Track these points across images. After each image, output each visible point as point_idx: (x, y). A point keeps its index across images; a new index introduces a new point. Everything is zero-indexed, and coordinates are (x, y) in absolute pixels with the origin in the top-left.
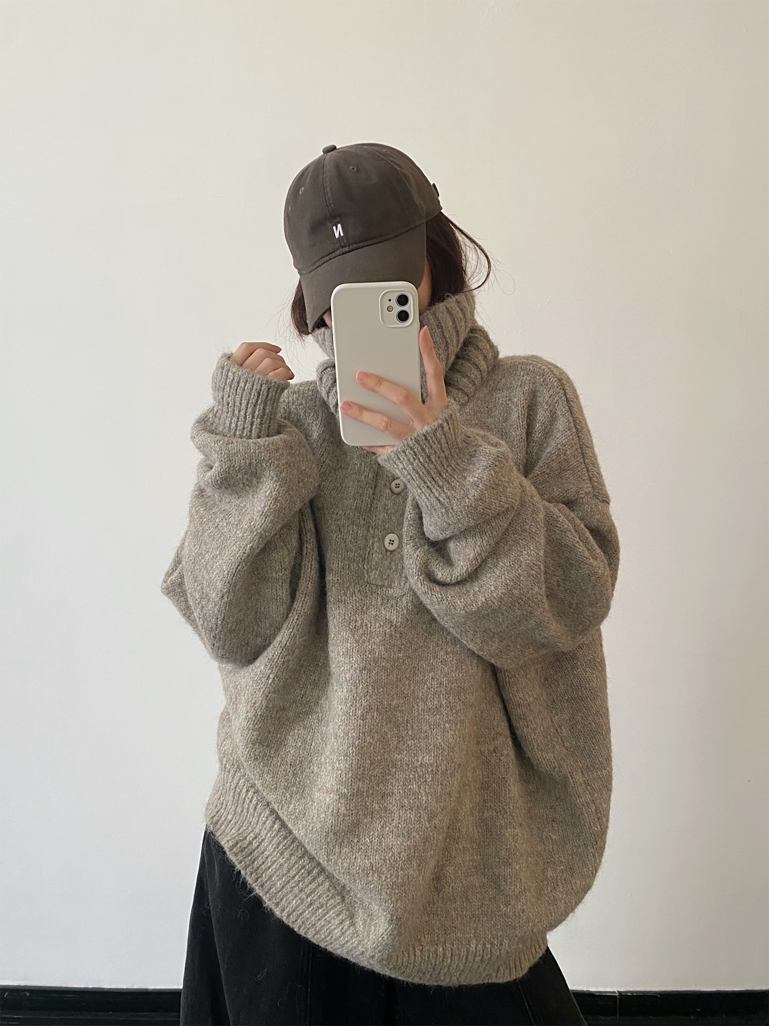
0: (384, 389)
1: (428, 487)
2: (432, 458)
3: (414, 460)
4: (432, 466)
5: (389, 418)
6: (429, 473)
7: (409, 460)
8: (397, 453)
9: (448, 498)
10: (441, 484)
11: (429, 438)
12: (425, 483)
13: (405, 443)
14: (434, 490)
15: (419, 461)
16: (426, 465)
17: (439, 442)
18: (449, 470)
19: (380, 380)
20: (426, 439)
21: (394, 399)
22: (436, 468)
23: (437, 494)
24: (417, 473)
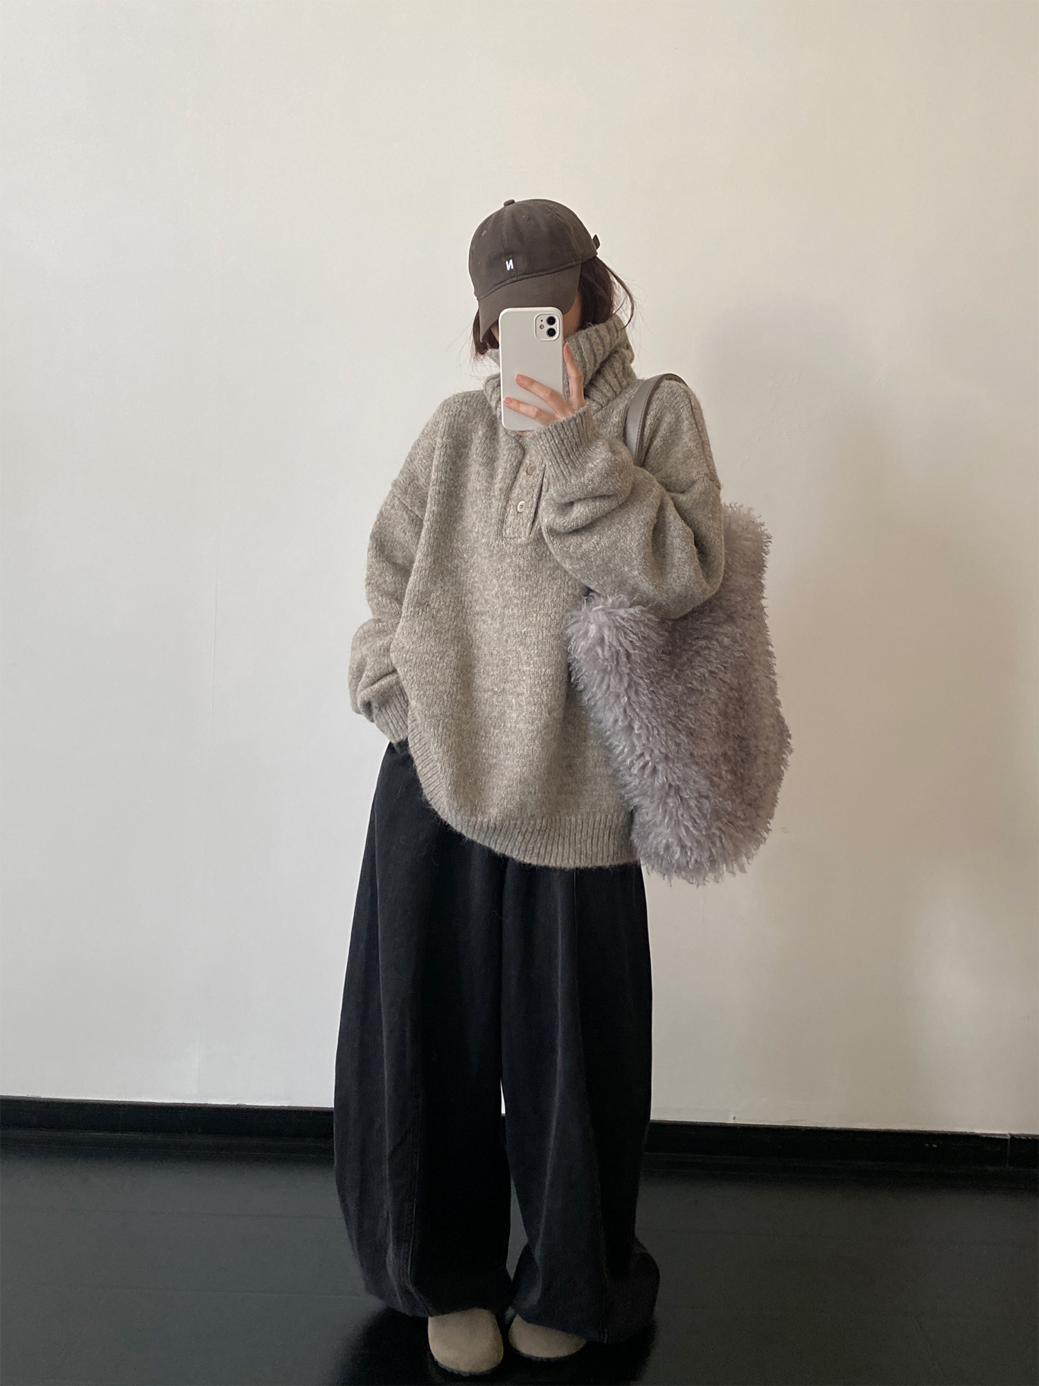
0: (535, 388)
1: (557, 462)
2: (565, 441)
3: (551, 440)
4: (564, 448)
5: (539, 409)
6: (560, 452)
7: (548, 440)
8: (540, 434)
9: (570, 473)
10: (567, 462)
11: (565, 427)
12: (556, 458)
13: (547, 428)
14: (561, 466)
15: (555, 442)
16: (559, 446)
17: (572, 430)
18: (576, 454)
19: (532, 382)
20: (563, 427)
21: (542, 395)
22: (567, 450)
23: (562, 468)
24: (552, 451)
